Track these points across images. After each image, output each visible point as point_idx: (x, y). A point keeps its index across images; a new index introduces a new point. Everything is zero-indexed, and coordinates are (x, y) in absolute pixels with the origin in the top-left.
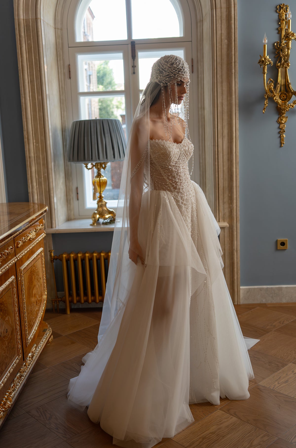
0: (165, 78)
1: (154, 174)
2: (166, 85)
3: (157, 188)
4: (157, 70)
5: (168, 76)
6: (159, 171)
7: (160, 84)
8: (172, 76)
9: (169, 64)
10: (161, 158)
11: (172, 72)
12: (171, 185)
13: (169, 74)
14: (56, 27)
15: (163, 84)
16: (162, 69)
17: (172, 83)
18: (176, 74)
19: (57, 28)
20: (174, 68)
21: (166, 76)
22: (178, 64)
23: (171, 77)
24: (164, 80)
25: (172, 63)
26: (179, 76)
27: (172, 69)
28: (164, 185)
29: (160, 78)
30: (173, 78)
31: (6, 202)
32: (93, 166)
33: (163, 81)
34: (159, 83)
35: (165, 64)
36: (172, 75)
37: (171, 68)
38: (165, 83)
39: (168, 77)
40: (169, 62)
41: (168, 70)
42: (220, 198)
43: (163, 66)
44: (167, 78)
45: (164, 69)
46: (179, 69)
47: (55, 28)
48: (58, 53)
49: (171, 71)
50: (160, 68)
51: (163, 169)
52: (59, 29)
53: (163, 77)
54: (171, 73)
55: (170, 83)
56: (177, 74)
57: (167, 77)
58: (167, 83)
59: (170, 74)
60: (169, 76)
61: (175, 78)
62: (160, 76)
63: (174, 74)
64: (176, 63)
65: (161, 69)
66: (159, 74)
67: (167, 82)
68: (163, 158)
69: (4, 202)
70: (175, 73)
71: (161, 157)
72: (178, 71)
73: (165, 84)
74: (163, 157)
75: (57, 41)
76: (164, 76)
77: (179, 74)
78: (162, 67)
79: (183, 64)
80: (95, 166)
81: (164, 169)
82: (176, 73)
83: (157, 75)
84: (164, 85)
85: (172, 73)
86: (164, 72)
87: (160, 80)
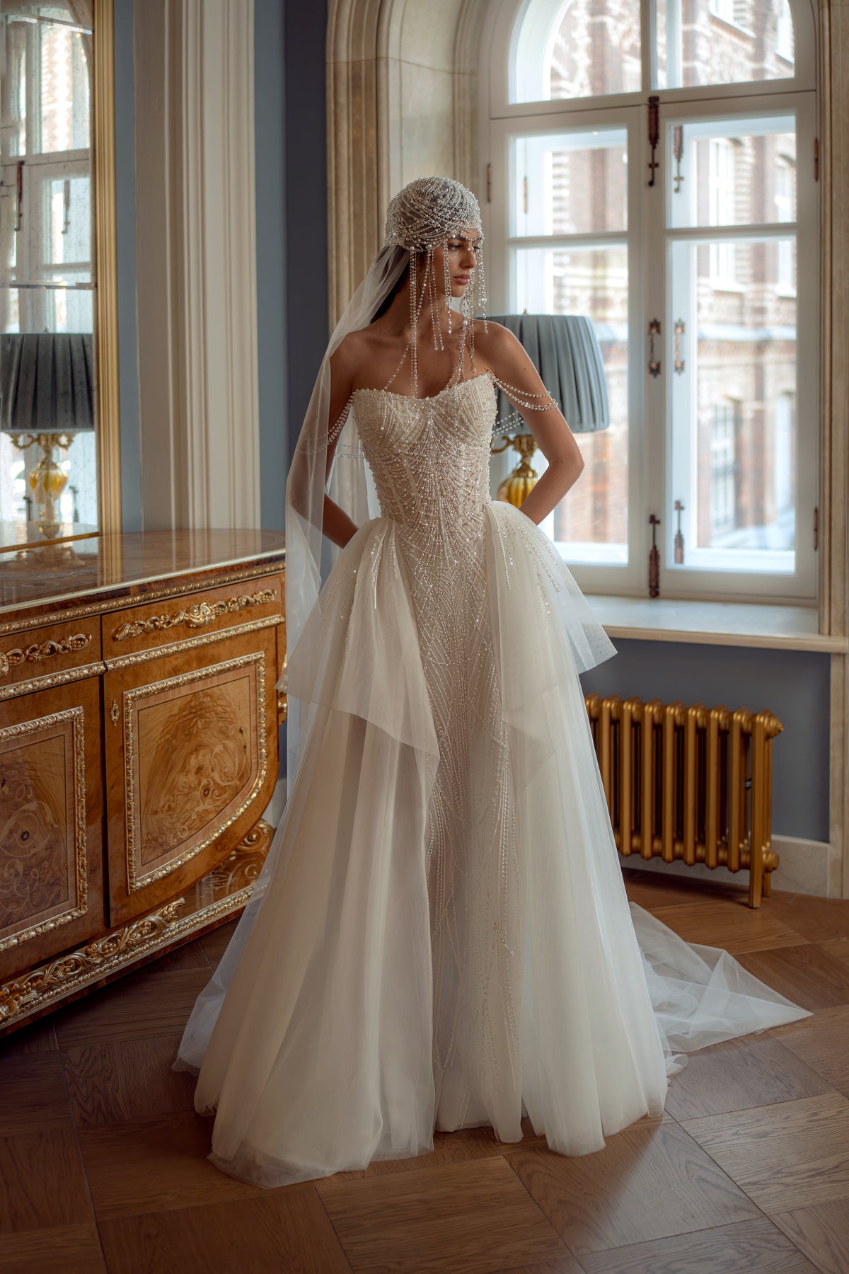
0: (420, 234)
4: (400, 216)
5: (426, 229)
7: (407, 248)
8: (437, 228)
11: (436, 217)
14: (456, 71)
15: (416, 247)
16: (412, 212)
17: (437, 244)
18: (446, 221)
19: (459, 73)
20: (440, 207)
21: (422, 228)
22: (448, 197)
23: (434, 229)
24: (416, 239)
26: (452, 225)
29: (408, 234)
30: (439, 233)
31: (258, 526)
33: (415, 242)
34: (404, 247)
35: (418, 201)
37: (432, 208)
38: (420, 245)
39: (426, 232)
40: (428, 195)
42: (833, 562)
43: (412, 205)
44: (423, 232)
45: (414, 211)
46: (454, 209)
47: (453, 73)
48: (457, 137)
50: (404, 209)
52: (464, 74)
53: (414, 231)
55: (432, 245)
56: (449, 222)
57: (424, 230)
58: (426, 245)
59: (431, 223)
60: (429, 228)
61: (444, 231)
62: (407, 229)
63: (440, 221)
64: (444, 196)
65: (408, 212)
66: (405, 226)
67: (425, 243)
69: (251, 526)
70: (444, 220)
72: (450, 213)
73: (420, 248)
75: (457, 106)
76: (417, 230)
77: (453, 221)
78: (411, 208)
79: (462, 197)
82: (446, 219)
83: (400, 229)
84: (419, 250)
85: (437, 220)
86: (415, 219)
87: (407, 239)
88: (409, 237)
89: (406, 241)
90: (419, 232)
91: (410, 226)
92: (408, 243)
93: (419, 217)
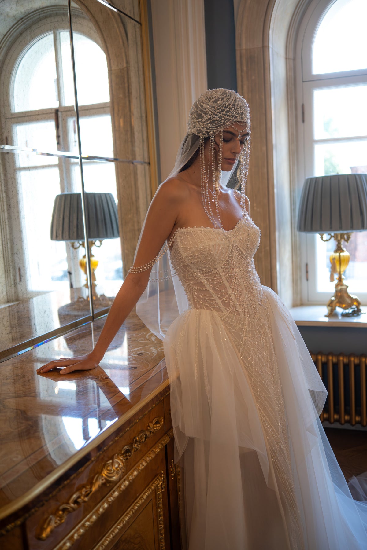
0: (206, 125)
1: (191, 284)
2: (207, 136)
3: (198, 306)
4: (194, 114)
5: (210, 121)
6: (198, 278)
8: (217, 120)
9: (212, 102)
10: (197, 256)
11: (216, 113)
12: (220, 301)
13: (210, 118)
14: (288, 57)
15: (203, 134)
16: (201, 111)
17: (216, 131)
18: (223, 116)
20: (219, 106)
23: (214, 121)
24: (203, 128)
25: (216, 99)
27: (216, 108)
28: (209, 301)
29: (199, 125)
30: (218, 124)
32: (331, 237)
33: (203, 130)
34: (197, 134)
35: (206, 103)
36: (215, 119)
38: (206, 132)
39: (210, 123)
40: (212, 99)
41: (210, 111)
43: (202, 106)
44: (208, 124)
45: (203, 110)
46: (228, 108)
48: (289, 90)
49: (214, 112)
50: (197, 109)
51: (204, 275)
52: (291, 59)
53: (202, 123)
54: (214, 116)
55: (213, 132)
56: (225, 116)
57: (208, 122)
58: (209, 132)
60: (211, 121)
61: (221, 122)
62: (198, 122)
63: (219, 116)
64: (223, 99)
65: (199, 111)
66: (197, 120)
67: (209, 130)
68: (199, 258)
70: (221, 115)
71: (195, 255)
72: (226, 110)
73: (206, 134)
74: (200, 256)
75: (288, 75)
76: (205, 122)
78: (201, 108)
80: (334, 237)
81: (206, 275)
82: (223, 114)
83: (194, 122)
84: (205, 136)
85: (217, 115)
86: (203, 115)
87: (198, 128)
88: (199, 127)
89: (197, 130)
90: (205, 123)
91: (200, 120)
92: (199, 131)
93: (206, 114)
